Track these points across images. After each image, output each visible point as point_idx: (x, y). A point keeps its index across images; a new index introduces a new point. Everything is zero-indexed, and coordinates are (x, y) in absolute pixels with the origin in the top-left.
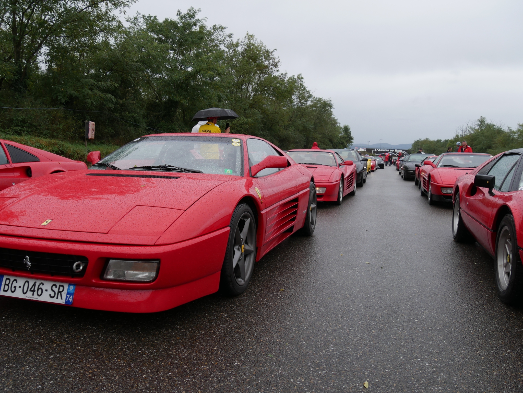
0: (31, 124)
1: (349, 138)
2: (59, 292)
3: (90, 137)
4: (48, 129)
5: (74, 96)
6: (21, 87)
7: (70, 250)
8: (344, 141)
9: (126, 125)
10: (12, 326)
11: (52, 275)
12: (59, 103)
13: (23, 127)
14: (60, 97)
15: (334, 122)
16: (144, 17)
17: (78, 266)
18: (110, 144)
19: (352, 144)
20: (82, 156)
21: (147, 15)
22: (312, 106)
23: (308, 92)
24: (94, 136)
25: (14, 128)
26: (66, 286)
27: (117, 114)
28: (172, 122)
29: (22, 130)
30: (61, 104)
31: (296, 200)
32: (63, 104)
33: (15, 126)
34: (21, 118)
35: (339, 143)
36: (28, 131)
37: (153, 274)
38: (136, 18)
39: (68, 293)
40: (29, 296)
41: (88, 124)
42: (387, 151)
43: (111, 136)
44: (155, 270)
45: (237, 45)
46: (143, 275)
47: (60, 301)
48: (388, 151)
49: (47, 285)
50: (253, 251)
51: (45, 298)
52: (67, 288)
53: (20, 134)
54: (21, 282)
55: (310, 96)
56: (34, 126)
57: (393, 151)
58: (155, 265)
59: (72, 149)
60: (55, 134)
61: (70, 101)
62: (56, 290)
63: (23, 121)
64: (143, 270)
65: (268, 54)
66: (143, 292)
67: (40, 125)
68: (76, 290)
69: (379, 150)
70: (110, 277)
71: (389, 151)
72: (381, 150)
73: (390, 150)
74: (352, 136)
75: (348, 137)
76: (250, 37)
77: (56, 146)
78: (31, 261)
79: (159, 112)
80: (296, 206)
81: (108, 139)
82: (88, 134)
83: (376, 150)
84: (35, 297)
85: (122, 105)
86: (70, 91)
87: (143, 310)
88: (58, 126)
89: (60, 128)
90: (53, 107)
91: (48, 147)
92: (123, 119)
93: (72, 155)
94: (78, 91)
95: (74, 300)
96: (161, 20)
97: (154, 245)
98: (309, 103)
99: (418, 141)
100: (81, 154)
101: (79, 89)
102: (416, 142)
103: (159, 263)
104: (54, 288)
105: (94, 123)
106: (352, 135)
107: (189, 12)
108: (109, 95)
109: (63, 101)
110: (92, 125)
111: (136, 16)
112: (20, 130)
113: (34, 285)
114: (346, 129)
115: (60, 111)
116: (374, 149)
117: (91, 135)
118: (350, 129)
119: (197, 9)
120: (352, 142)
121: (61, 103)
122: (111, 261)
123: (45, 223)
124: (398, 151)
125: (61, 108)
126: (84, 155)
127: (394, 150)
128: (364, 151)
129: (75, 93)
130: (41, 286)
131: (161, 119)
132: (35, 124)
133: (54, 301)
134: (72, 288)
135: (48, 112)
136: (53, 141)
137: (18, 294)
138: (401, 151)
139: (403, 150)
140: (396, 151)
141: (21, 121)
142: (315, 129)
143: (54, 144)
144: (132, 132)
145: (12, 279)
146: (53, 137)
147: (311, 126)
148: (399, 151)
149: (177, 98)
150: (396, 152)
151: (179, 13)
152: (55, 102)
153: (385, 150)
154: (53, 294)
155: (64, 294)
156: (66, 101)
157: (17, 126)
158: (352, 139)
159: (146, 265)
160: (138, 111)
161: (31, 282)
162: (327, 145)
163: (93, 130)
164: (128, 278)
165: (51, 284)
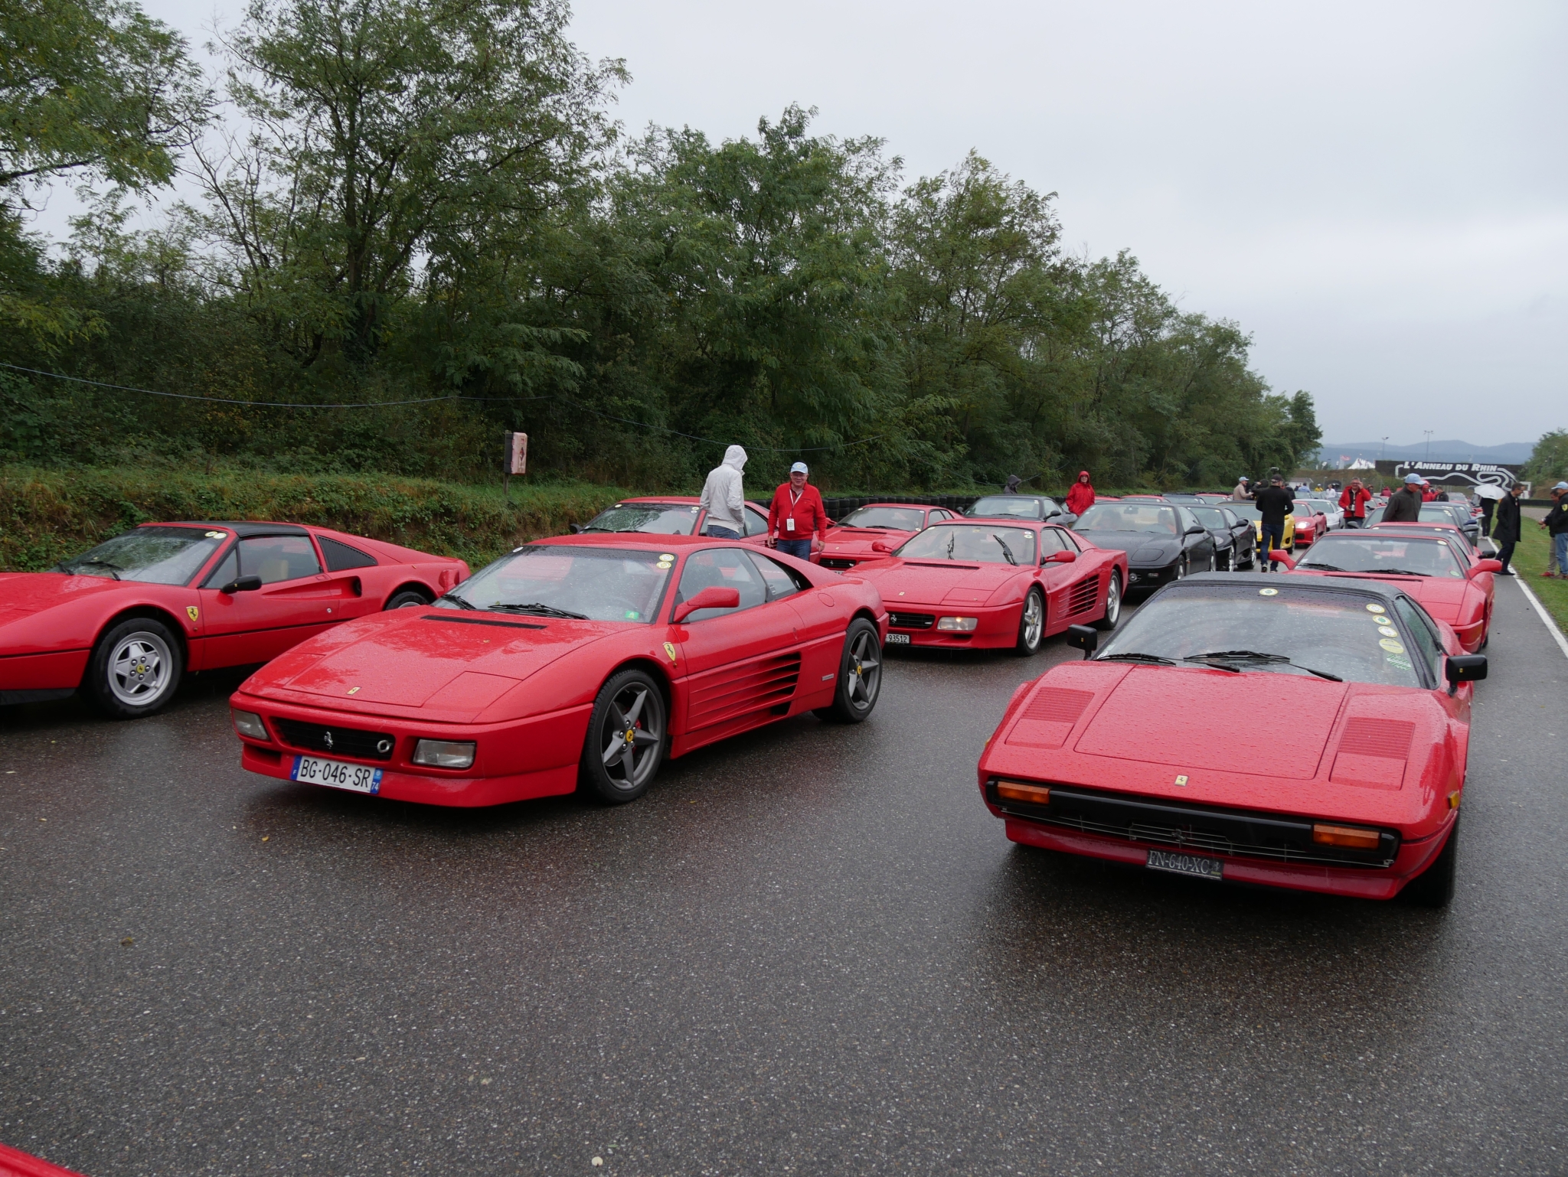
0: (382, 441)
1: (1308, 432)
2: (364, 778)
3: (514, 470)
4: (421, 450)
5: (482, 368)
6: (365, 348)
7: (377, 726)
8: (1286, 442)
9: (613, 429)
10: (310, 820)
11: (357, 756)
12: (448, 383)
13: (364, 448)
14: (450, 371)
15: (1253, 388)
16: (670, 132)
17: (384, 746)
18: (571, 480)
19: (1318, 449)
20: (493, 516)
21: (679, 129)
22: (1174, 342)
23: (1163, 300)
24: (524, 467)
25: (346, 452)
26: (372, 771)
27: (590, 403)
28: (740, 412)
29: (362, 456)
30: (453, 386)
31: (796, 655)
32: (458, 387)
33: (347, 448)
34: (361, 427)
35: (1270, 448)
36: (376, 459)
37: (470, 760)
38: (649, 140)
39: (374, 780)
40: (330, 782)
41: (511, 438)
42: (1444, 467)
43: (576, 457)
44: (471, 753)
45: (936, 186)
46: (461, 760)
47: (365, 789)
48: (1449, 467)
49: (351, 770)
50: (655, 741)
51: (348, 785)
52: (374, 774)
53: (357, 467)
54: (321, 764)
55: (1170, 313)
56: (390, 445)
57: (1465, 468)
58: (471, 747)
59: (469, 502)
60: (437, 460)
61: (472, 379)
62: (361, 775)
63: (366, 435)
64: (458, 753)
65: (1032, 205)
66: (458, 781)
67: (403, 443)
68: (383, 776)
69: (1419, 466)
70: (421, 761)
71: (1453, 470)
72: (1426, 466)
73: (1455, 465)
74: (1317, 426)
75: (1303, 429)
76: (978, 164)
77: (435, 497)
78: (332, 739)
79: (707, 385)
80: (796, 667)
81: (568, 465)
82: (510, 463)
83: (1406, 466)
84: (337, 784)
85: (605, 378)
86: (476, 357)
87: (460, 804)
88: (445, 442)
89: (448, 447)
90: (435, 395)
91: (416, 499)
92: (604, 412)
93: (469, 516)
94: (494, 355)
95: (380, 788)
96: (715, 143)
97: (471, 724)
98: (1165, 334)
99: (1552, 434)
100: (493, 513)
101: (497, 349)
102: (1547, 440)
103: (476, 746)
104: (359, 773)
105: (524, 435)
106: (1319, 422)
107: (788, 117)
108: (565, 362)
109: (458, 379)
110: (520, 440)
111: (648, 134)
112: (359, 456)
113: (337, 768)
114: (1301, 406)
115: (451, 403)
116: (1403, 463)
117: (518, 464)
118: (1311, 404)
119: (806, 110)
120: (1319, 445)
121: (453, 384)
122: (422, 741)
123: (351, 692)
124: (1483, 468)
125: (454, 396)
126: (499, 515)
127: (1471, 465)
128: (1369, 470)
129: (484, 360)
130: (344, 771)
131: (711, 405)
132: (391, 440)
133: (358, 789)
134: (379, 773)
135: (424, 409)
136: (430, 483)
137: (318, 780)
138: (1494, 468)
139: (1499, 466)
140: (1475, 468)
141: (360, 435)
142: (1185, 411)
143: (429, 492)
144: (629, 446)
145: (311, 760)
146: (430, 470)
147: (1168, 403)
148: (1485, 469)
149: (753, 353)
150: (1476, 472)
151: (763, 126)
152: (438, 382)
153: (1437, 467)
154: (357, 782)
155: (370, 781)
156: (464, 378)
157: (353, 446)
158: (1318, 435)
159: (461, 747)
160: (645, 392)
161: (334, 765)
162: (1227, 457)
163: (522, 452)
164: (442, 763)
165: (355, 768)
